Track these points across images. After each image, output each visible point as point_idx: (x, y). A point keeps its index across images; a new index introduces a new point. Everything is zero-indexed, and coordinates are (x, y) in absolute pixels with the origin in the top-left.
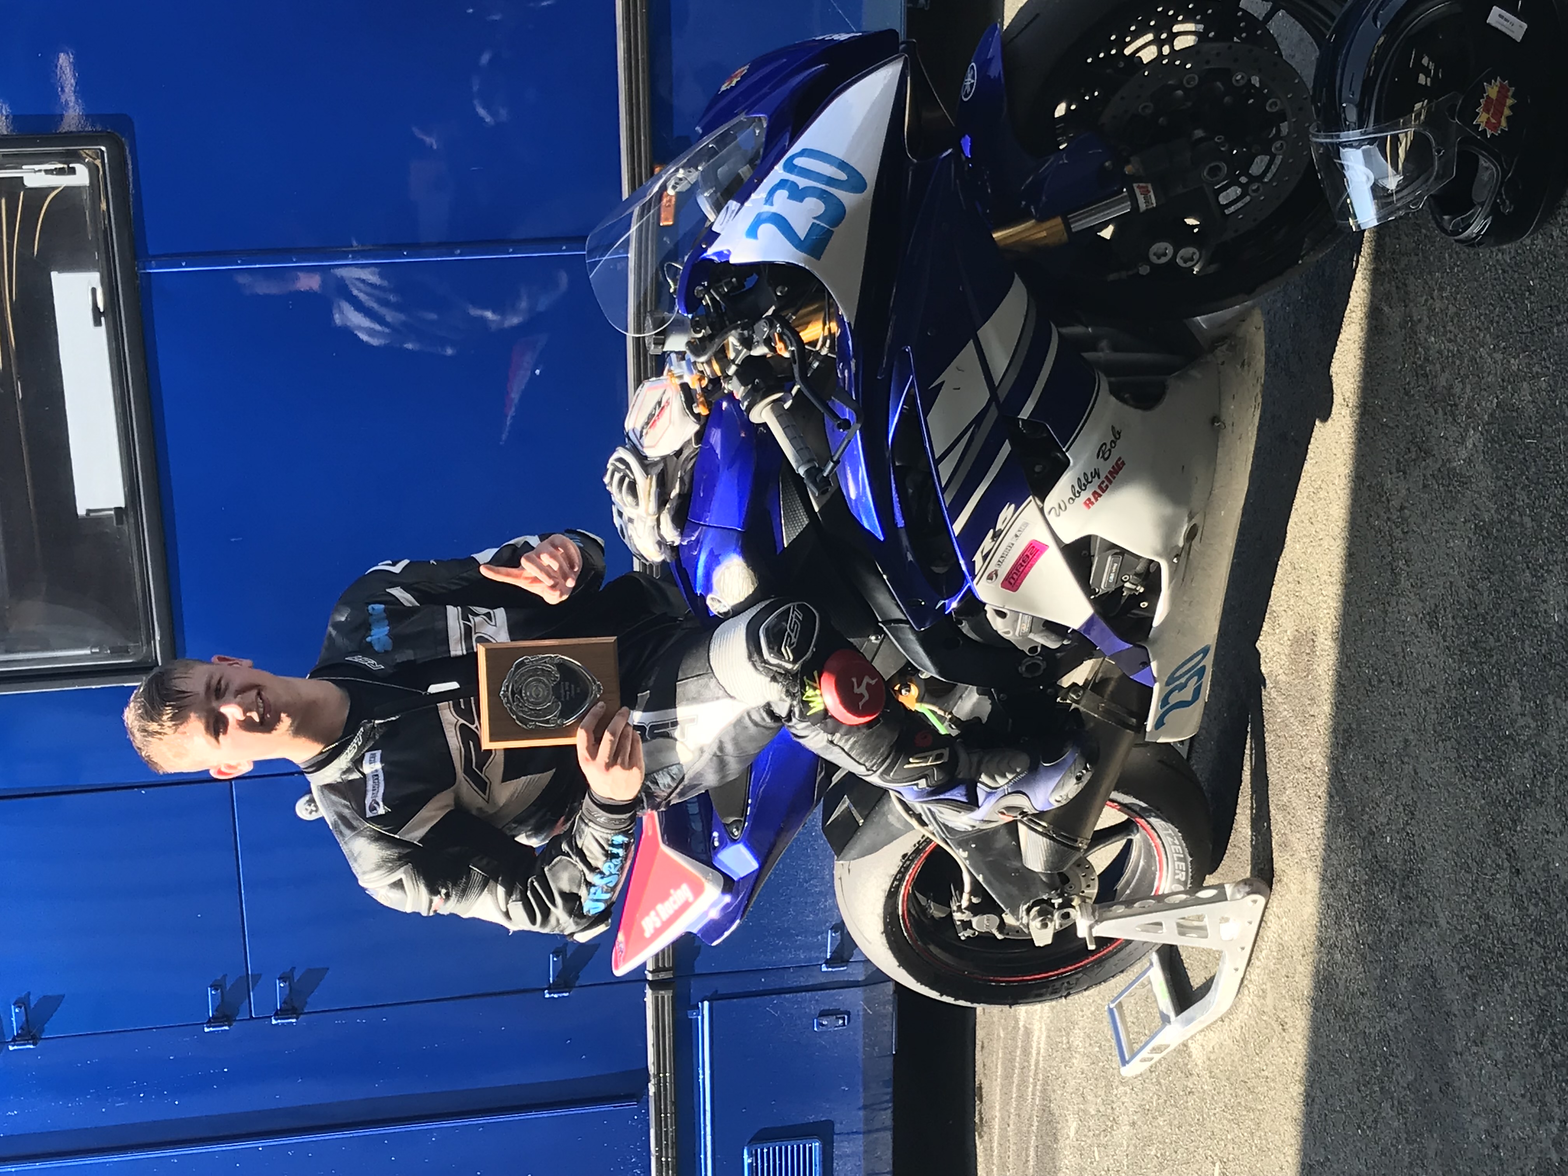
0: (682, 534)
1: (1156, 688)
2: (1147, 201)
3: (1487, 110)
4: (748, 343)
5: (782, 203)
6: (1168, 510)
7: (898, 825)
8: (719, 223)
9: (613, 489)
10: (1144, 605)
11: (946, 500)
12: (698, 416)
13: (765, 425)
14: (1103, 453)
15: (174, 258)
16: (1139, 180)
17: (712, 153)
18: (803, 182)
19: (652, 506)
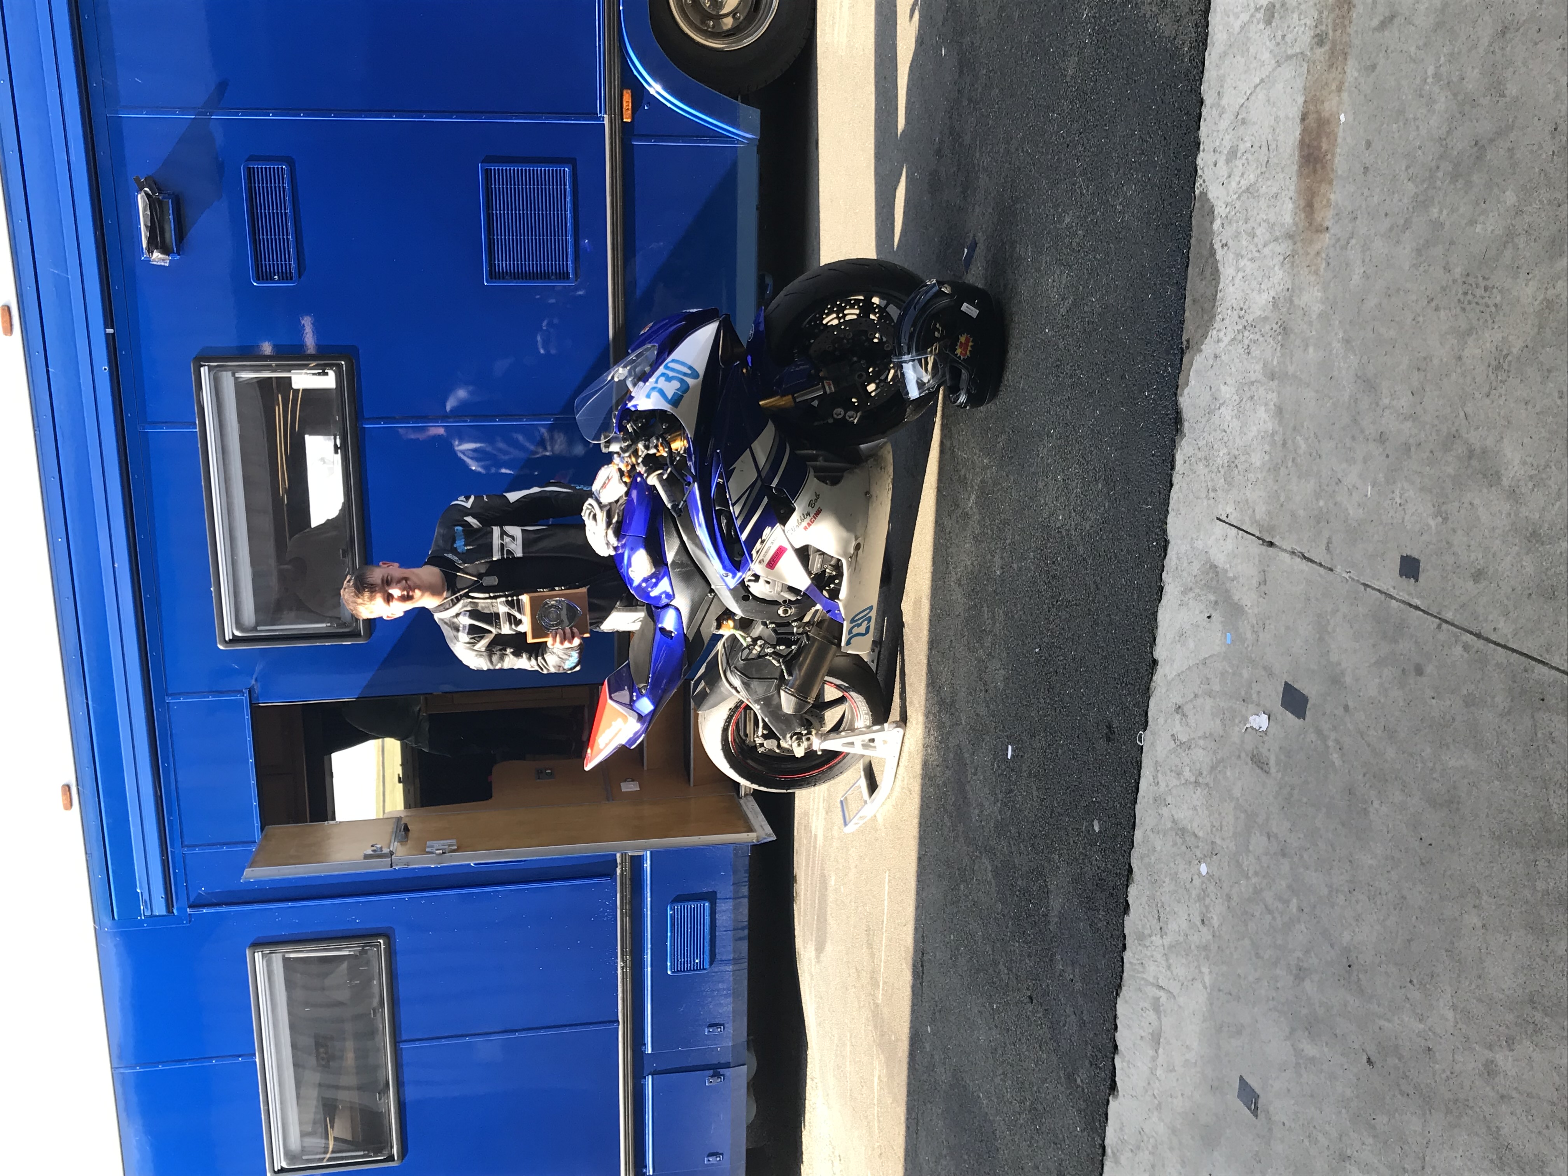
0: (618, 540)
1: (845, 624)
2: (830, 388)
3: (960, 347)
4: (647, 447)
5: (662, 384)
6: (844, 534)
7: (726, 693)
8: (634, 392)
9: (585, 518)
10: (837, 581)
11: (738, 523)
12: (625, 483)
13: (654, 486)
14: (811, 504)
15: (377, 420)
16: (827, 379)
17: (633, 361)
18: (671, 374)
19: (604, 525)
